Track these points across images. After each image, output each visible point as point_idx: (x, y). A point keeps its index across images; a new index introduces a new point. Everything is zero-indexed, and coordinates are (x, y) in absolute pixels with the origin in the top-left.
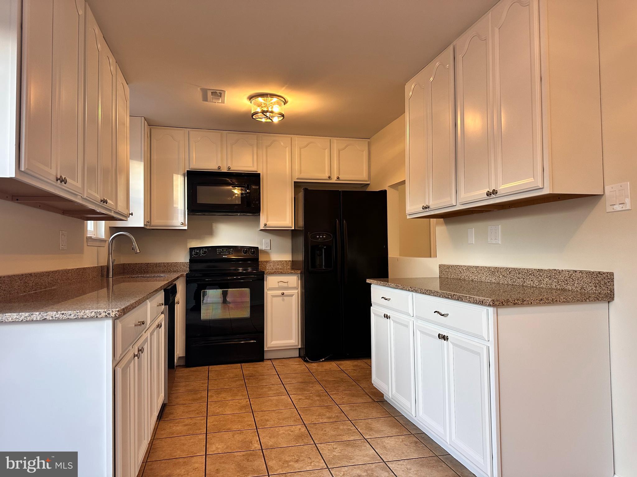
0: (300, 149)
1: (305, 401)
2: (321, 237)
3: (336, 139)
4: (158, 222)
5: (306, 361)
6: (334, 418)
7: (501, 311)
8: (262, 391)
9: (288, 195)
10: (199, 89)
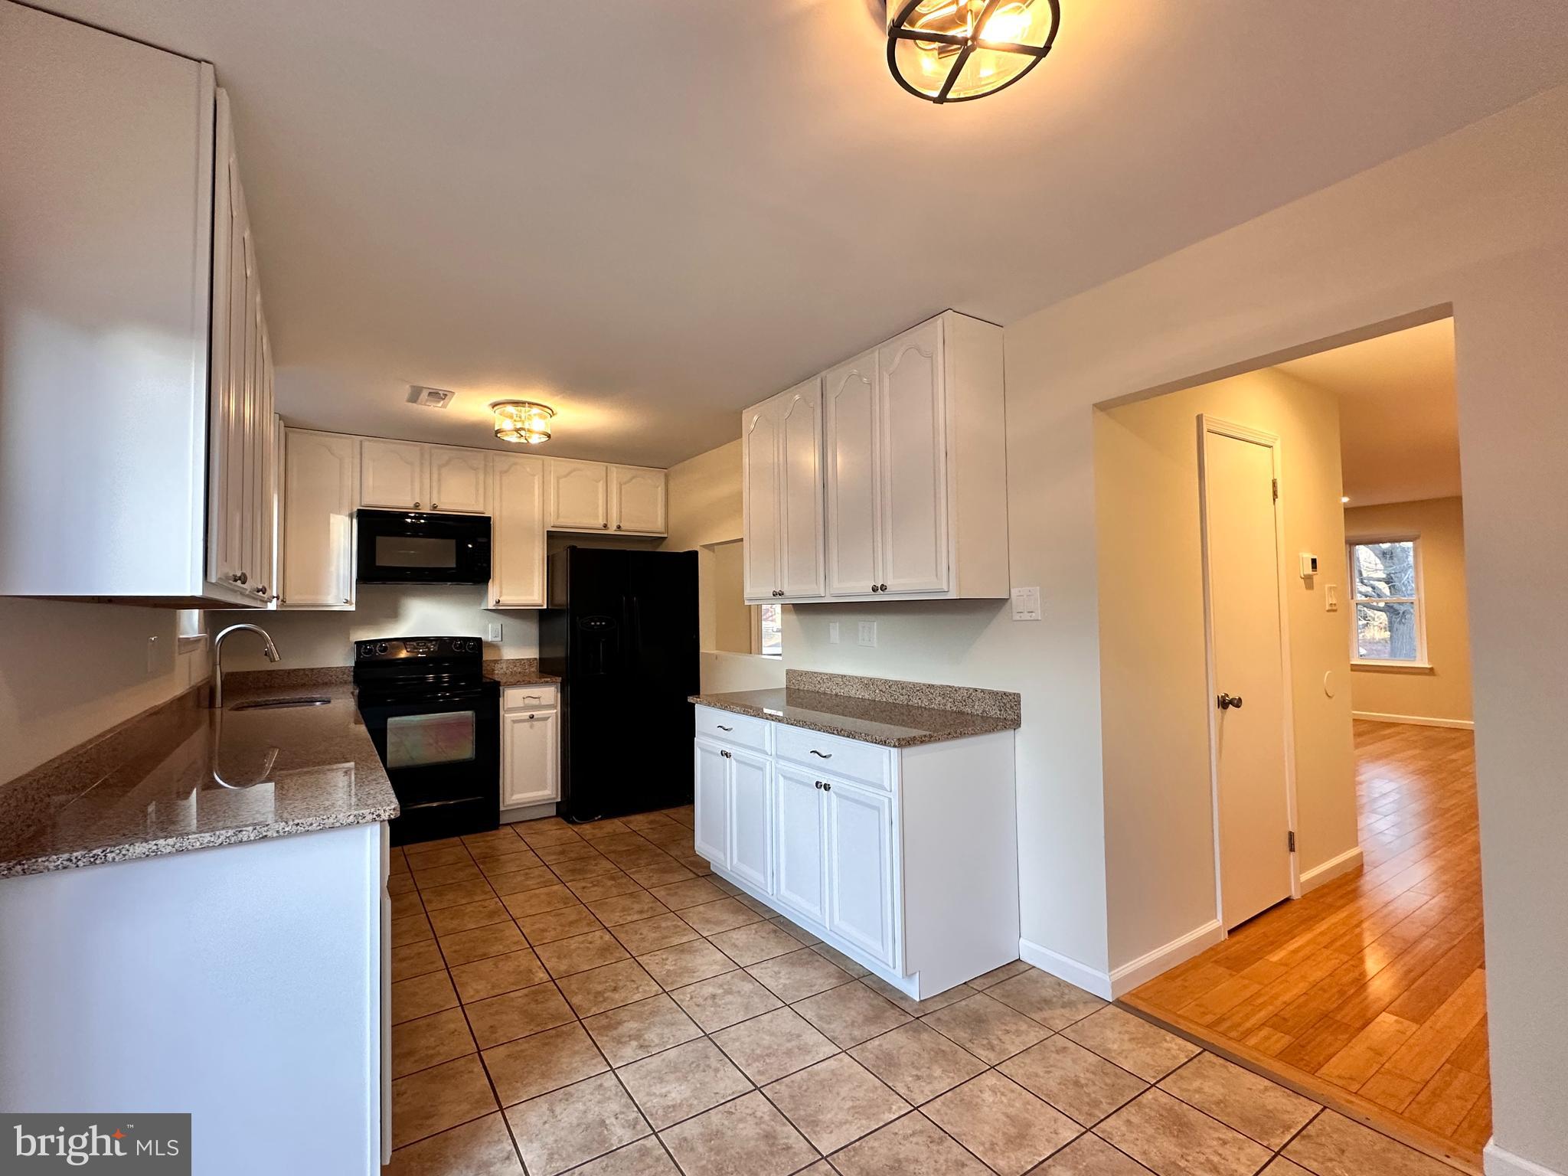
0: (558, 479)
1: (592, 889)
2: (598, 623)
3: (616, 467)
4: (298, 599)
5: (573, 823)
6: (648, 911)
7: (907, 751)
8: (515, 881)
9: (537, 555)
10: (408, 386)
